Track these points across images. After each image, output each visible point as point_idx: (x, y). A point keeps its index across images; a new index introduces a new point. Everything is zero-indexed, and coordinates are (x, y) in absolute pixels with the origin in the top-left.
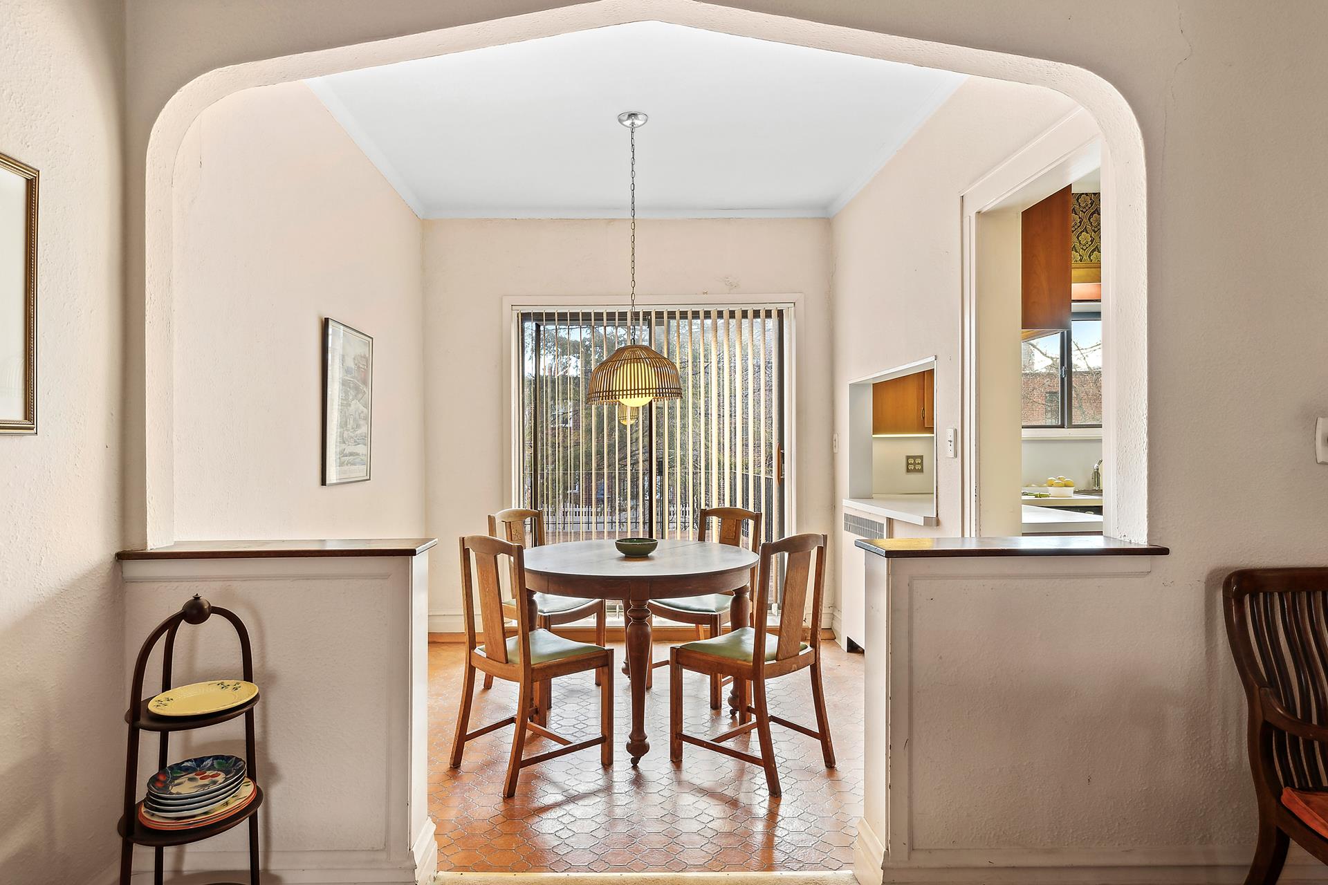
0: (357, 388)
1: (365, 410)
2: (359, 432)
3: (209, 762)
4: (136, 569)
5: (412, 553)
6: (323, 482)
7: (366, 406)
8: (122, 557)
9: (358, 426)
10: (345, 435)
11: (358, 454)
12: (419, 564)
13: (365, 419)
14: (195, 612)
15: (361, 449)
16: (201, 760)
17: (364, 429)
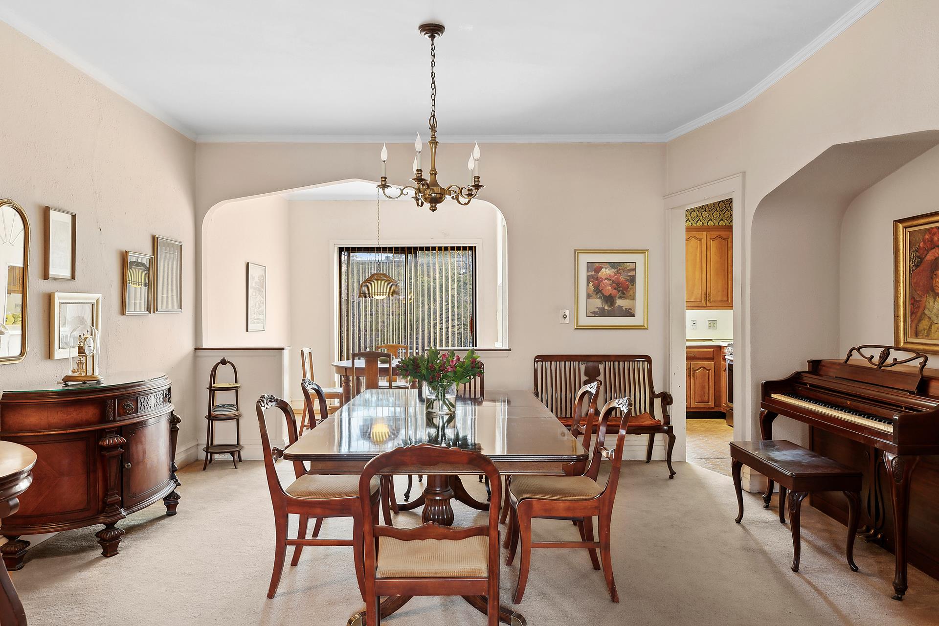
0: (260, 290)
1: (263, 299)
2: (260, 309)
3: (226, 406)
4: (200, 353)
5: (283, 349)
6: (247, 331)
7: (263, 298)
8: (196, 349)
9: (260, 307)
10: (255, 311)
11: (260, 319)
12: (286, 353)
13: (263, 303)
14: (224, 362)
15: (262, 317)
16: (224, 405)
17: (262, 308)
